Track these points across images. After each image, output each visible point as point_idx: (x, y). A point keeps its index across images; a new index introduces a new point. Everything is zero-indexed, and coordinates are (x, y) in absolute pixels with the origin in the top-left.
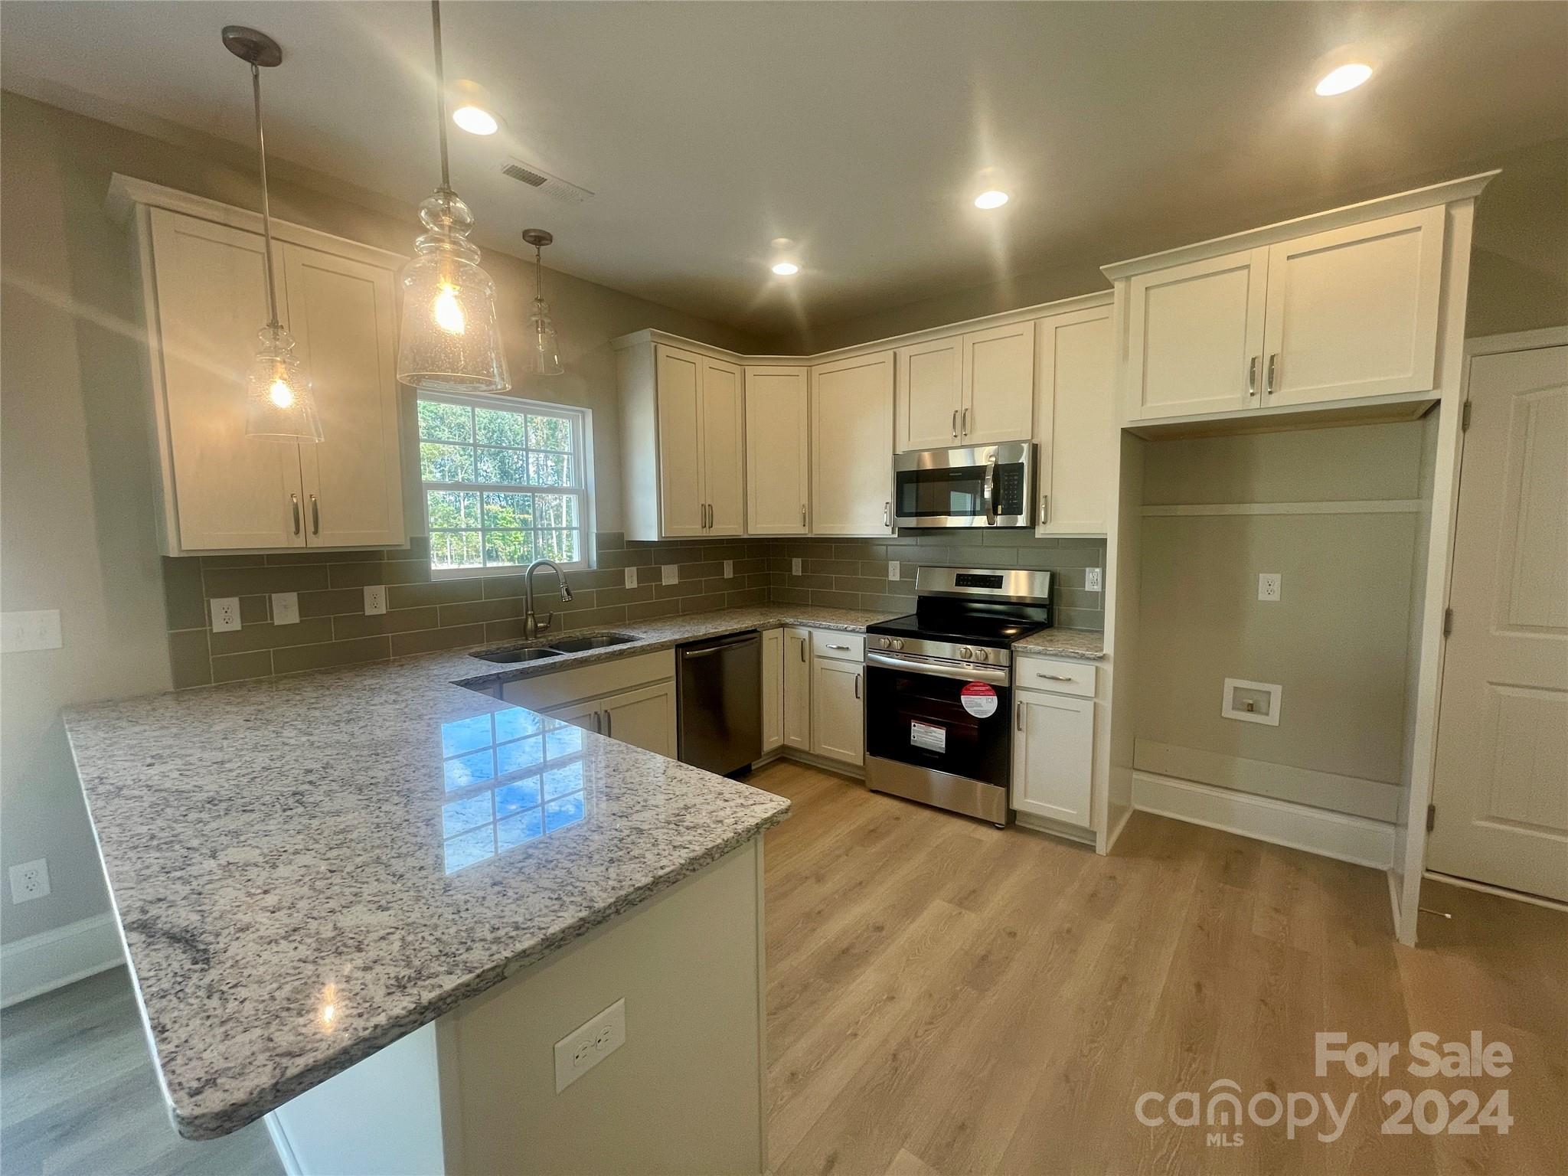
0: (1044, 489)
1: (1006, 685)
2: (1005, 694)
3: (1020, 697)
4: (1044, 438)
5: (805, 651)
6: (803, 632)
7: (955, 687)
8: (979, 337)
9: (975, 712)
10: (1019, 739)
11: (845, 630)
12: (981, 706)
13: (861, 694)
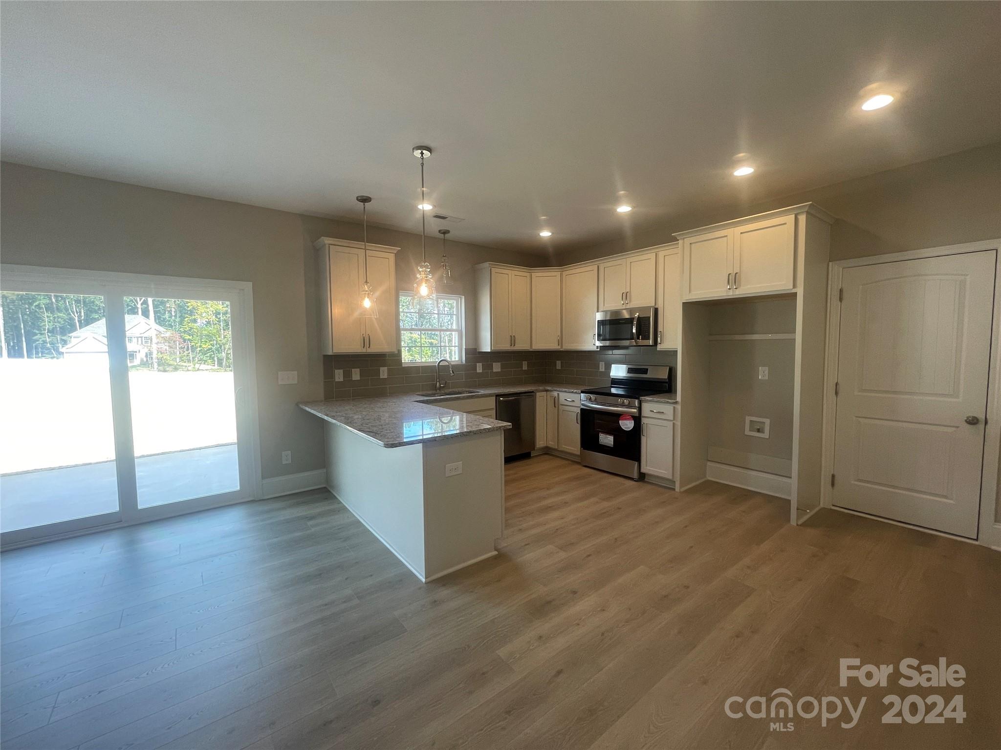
0: (660, 329)
1: (637, 415)
2: (637, 419)
3: (644, 421)
4: (660, 306)
5: (556, 402)
6: (555, 394)
7: (618, 416)
8: (632, 259)
9: (625, 428)
10: (643, 440)
11: (572, 392)
12: (627, 425)
13: (579, 421)
